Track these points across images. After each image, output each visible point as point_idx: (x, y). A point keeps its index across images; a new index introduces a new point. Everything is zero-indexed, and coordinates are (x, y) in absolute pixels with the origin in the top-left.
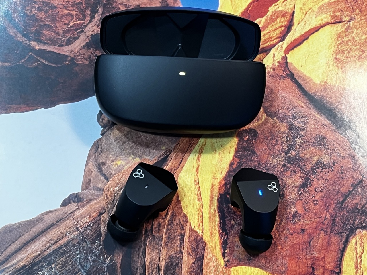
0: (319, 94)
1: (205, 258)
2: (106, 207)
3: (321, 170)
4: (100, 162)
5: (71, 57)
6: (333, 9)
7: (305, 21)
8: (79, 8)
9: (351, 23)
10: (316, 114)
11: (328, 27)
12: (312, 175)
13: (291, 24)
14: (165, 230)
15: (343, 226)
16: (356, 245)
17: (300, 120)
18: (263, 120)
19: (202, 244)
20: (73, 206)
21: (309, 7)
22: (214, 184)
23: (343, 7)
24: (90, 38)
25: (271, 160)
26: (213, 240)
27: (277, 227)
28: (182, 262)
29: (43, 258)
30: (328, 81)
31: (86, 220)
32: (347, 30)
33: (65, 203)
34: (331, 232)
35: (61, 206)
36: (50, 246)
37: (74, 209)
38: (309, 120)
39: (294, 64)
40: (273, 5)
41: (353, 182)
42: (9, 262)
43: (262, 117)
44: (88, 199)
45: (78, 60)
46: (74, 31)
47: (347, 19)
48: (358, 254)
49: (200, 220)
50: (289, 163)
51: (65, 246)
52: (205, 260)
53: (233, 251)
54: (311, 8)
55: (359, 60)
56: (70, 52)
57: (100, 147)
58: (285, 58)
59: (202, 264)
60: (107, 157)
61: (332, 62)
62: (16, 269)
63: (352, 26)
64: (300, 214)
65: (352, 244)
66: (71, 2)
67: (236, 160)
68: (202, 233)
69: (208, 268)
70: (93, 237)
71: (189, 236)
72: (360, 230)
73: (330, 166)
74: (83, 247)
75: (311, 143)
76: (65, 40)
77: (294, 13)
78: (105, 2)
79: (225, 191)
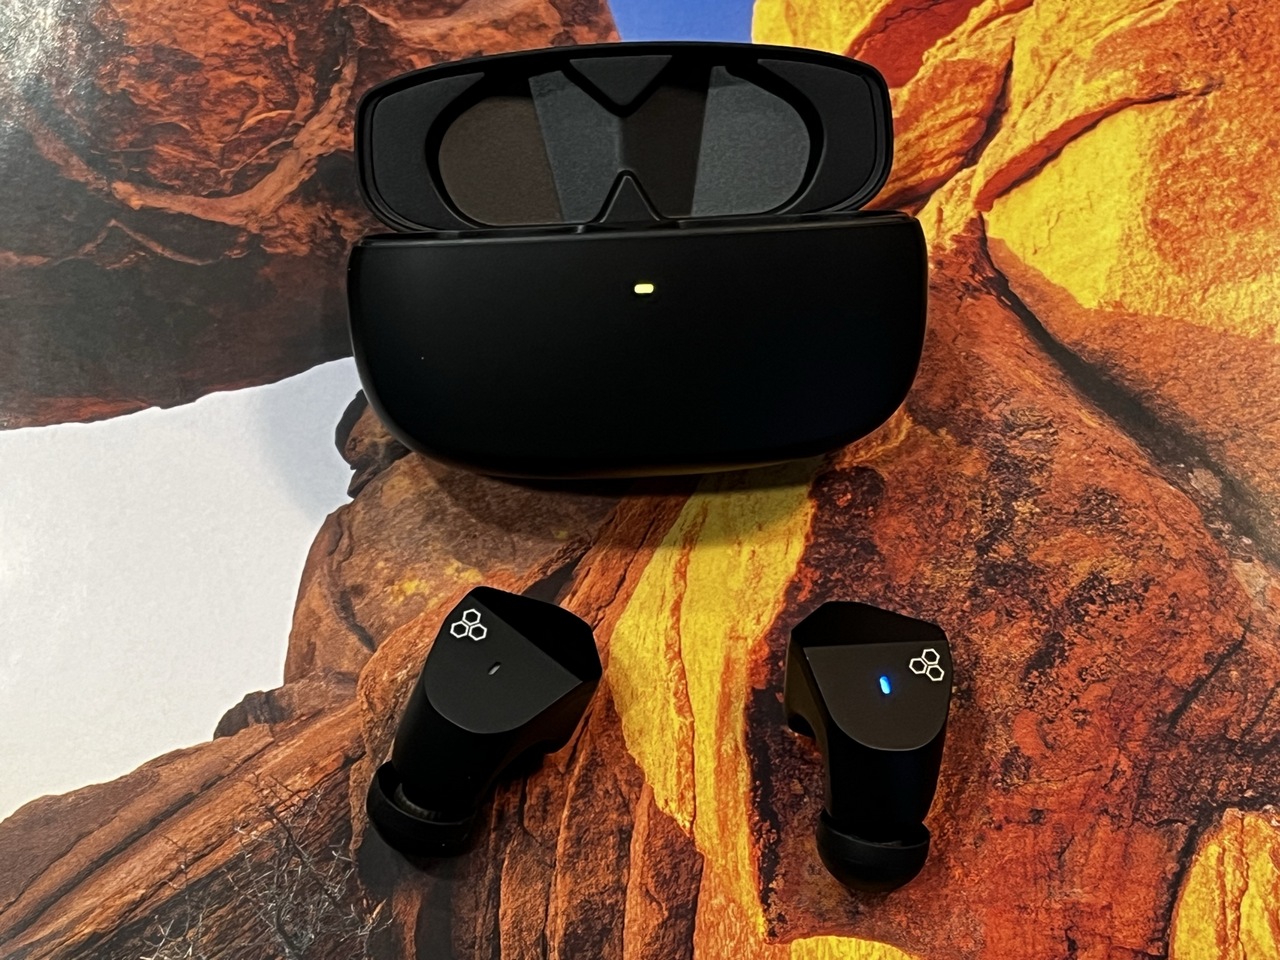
0: (1096, 347)
1: (701, 909)
2: (365, 736)
3: (1101, 606)
4: (349, 583)
5: (249, 232)
6: (1146, 52)
7: (1050, 97)
8: (275, 66)
9: (1210, 97)
10: (1084, 415)
11: (1130, 115)
12: (1071, 625)
13: (999, 106)
14: (566, 813)
15: (1177, 799)
16: (1222, 864)
17: (1028, 435)
18: (902, 437)
19: (690, 863)
20: (255, 736)
21: (1063, 46)
22: (733, 655)
23: (1184, 44)
24: (315, 166)
25: (928, 574)
26: (730, 847)
27: (949, 803)
28: (623, 922)
29: (155, 911)
30: (1127, 300)
31: (298, 781)
32: (1195, 121)
33: (229, 725)
34: (1134, 819)
35: (216, 736)
36: (180, 871)
37: (259, 746)
38: (1061, 434)
39: (1009, 244)
40: (939, 42)
41: (1210, 648)
42: (45, 924)
43: (898, 426)
44: (304, 710)
45: (271, 243)
46: (259, 145)
47: (1197, 84)
48: (1229, 894)
49: (684, 781)
50: (992, 582)
51: (230, 869)
52: (703, 917)
53: (798, 884)
54: (1069, 51)
55: (1235, 226)
56: (246, 216)
57: (346, 534)
58: (978, 225)
59: (691, 929)
60: (369, 568)
61: (1140, 234)
62: (68, 946)
63: (1213, 109)
64: (1029, 758)
65: (1207, 858)
66: (251, 47)
67: (809, 575)
68: (692, 823)
69: (712, 942)
70: (324, 838)
71: (648, 836)
72: (1237, 812)
73: (1132, 591)
74: (291, 873)
75: (1067, 513)
76: (230, 176)
77: (1009, 67)
78: (363, 44)
79: (769, 682)
